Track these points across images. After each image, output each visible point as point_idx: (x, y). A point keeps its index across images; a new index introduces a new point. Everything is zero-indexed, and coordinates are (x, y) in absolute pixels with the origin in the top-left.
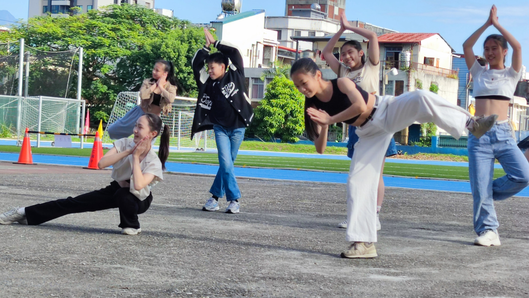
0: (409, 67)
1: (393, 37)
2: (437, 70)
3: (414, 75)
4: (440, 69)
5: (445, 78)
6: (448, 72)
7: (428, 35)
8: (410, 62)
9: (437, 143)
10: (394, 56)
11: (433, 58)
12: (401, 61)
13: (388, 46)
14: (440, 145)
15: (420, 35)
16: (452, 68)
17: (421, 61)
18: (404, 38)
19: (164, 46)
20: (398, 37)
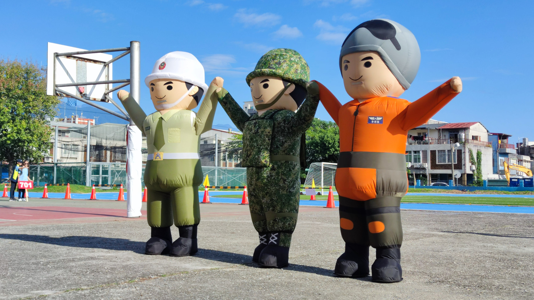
0: (465, 141)
1: (453, 125)
2: (480, 143)
3: (468, 146)
4: (481, 142)
5: (485, 147)
6: (485, 144)
7: (474, 123)
8: (465, 139)
9: (487, 184)
10: (454, 136)
11: (478, 136)
12: (459, 139)
13: (450, 130)
14: (489, 185)
15: (469, 124)
16: (488, 141)
17: (471, 138)
18: (459, 125)
19: (326, 137)
20: (456, 125)
